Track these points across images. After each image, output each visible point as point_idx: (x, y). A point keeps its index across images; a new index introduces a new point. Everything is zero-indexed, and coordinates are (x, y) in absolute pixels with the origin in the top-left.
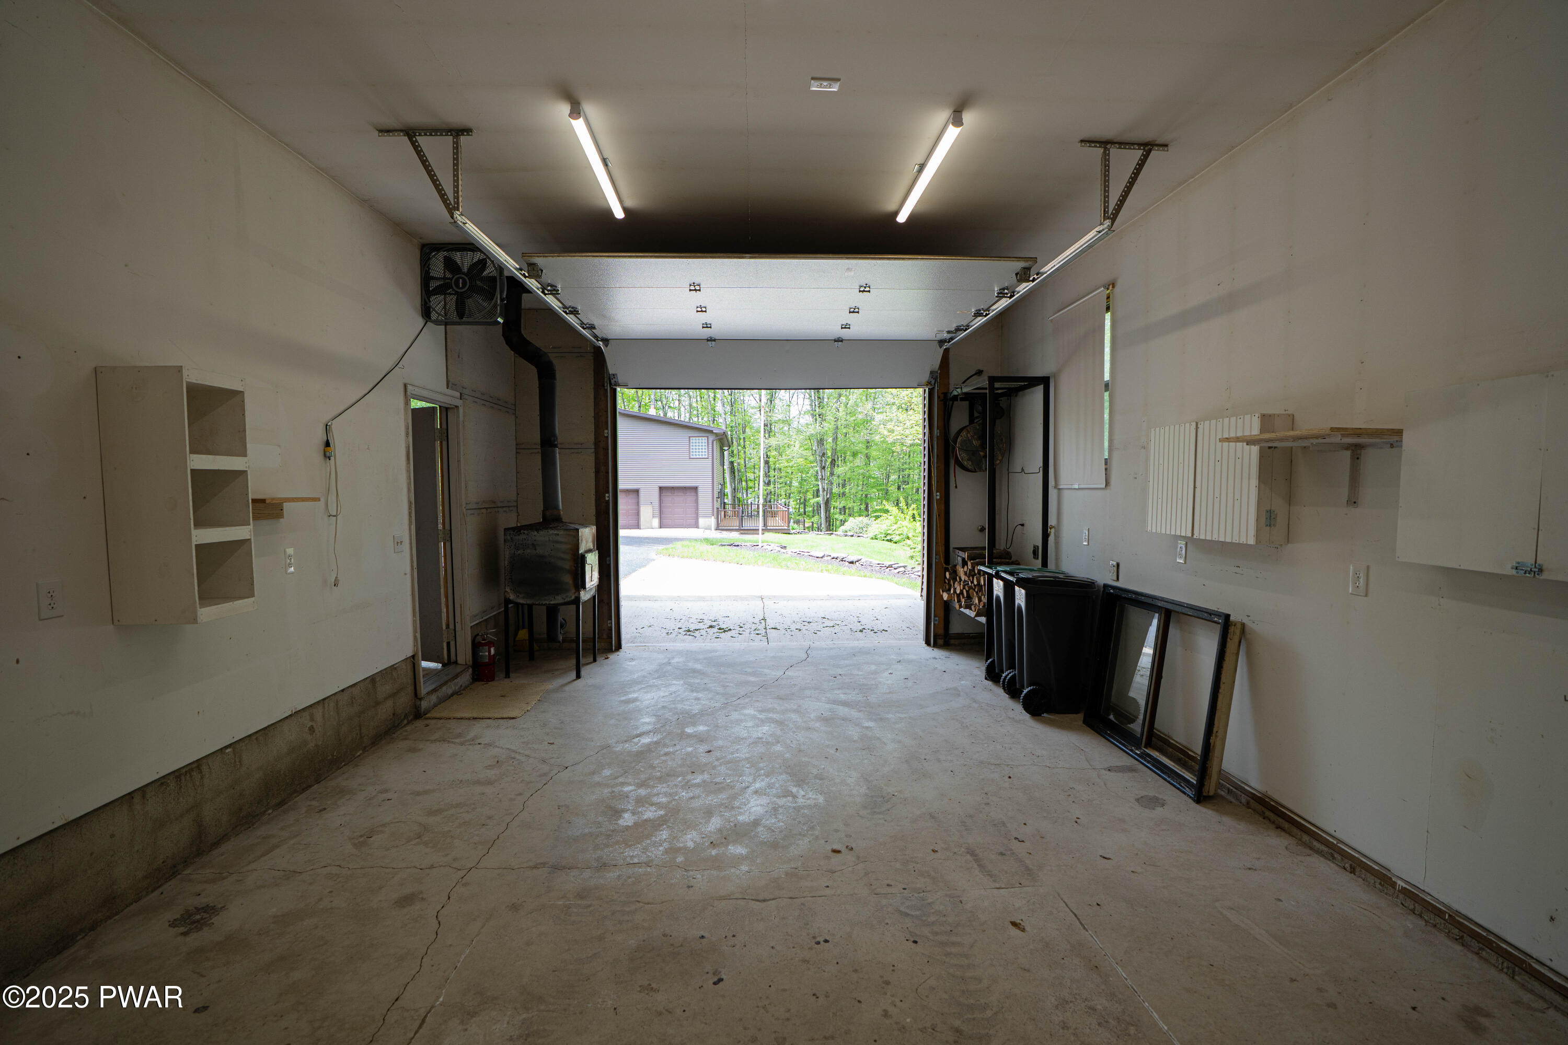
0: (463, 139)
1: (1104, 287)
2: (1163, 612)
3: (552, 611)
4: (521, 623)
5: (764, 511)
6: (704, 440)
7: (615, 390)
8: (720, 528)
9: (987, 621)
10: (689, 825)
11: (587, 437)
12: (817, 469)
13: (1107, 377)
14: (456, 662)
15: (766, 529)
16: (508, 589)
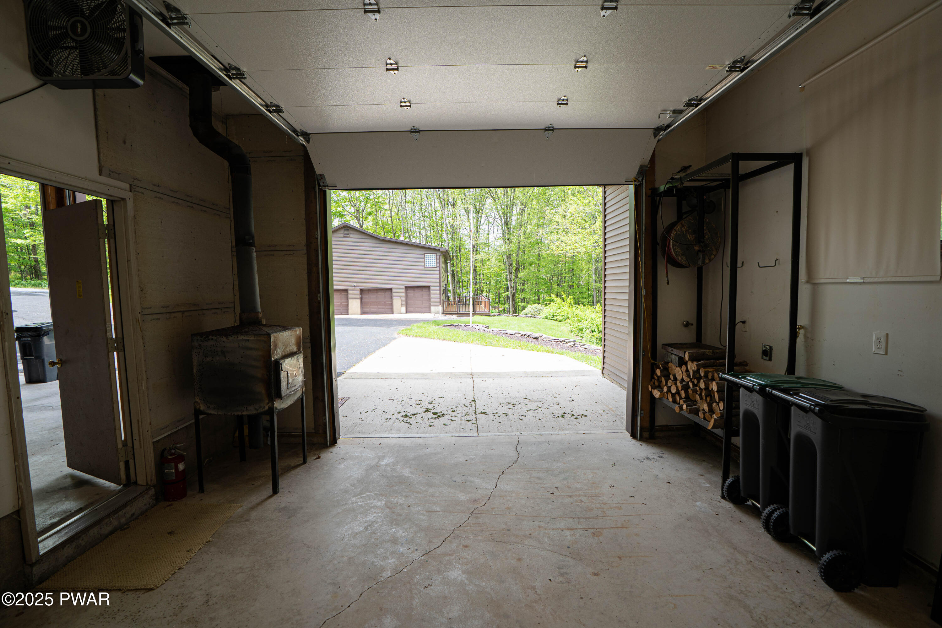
5: (473, 301)
6: (434, 256)
7: (325, 192)
8: (445, 313)
11: (299, 239)
12: (506, 274)
14: (136, 483)
15: (475, 313)
16: (198, 400)
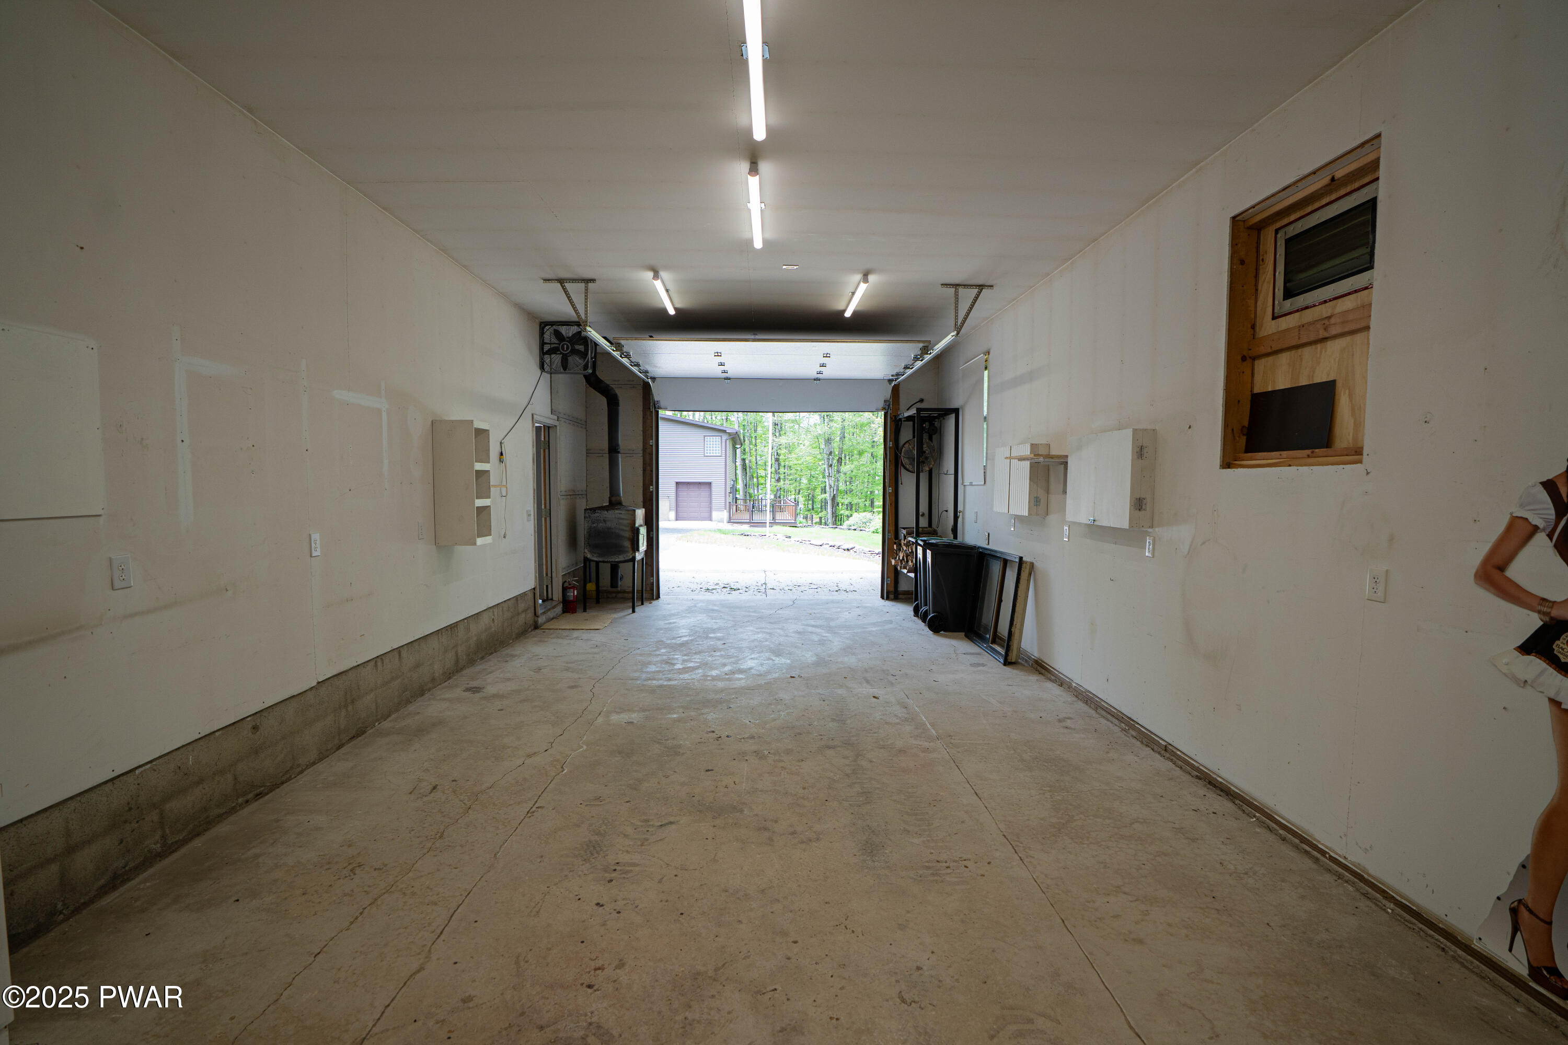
0: (590, 285)
1: (984, 354)
2: (1002, 560)
3: (615, 568)
4: (588, 577)
5: (773, 506)
6: (718, 439)
7: (658, 412)
8: (732, 521)
9: (915, 575)
10: (712, 669)
11: (637, 445)
12: (824, 466)
13: (985, 413)
14: (552, 599)
15: (774, 523)
16: (586, 551)
